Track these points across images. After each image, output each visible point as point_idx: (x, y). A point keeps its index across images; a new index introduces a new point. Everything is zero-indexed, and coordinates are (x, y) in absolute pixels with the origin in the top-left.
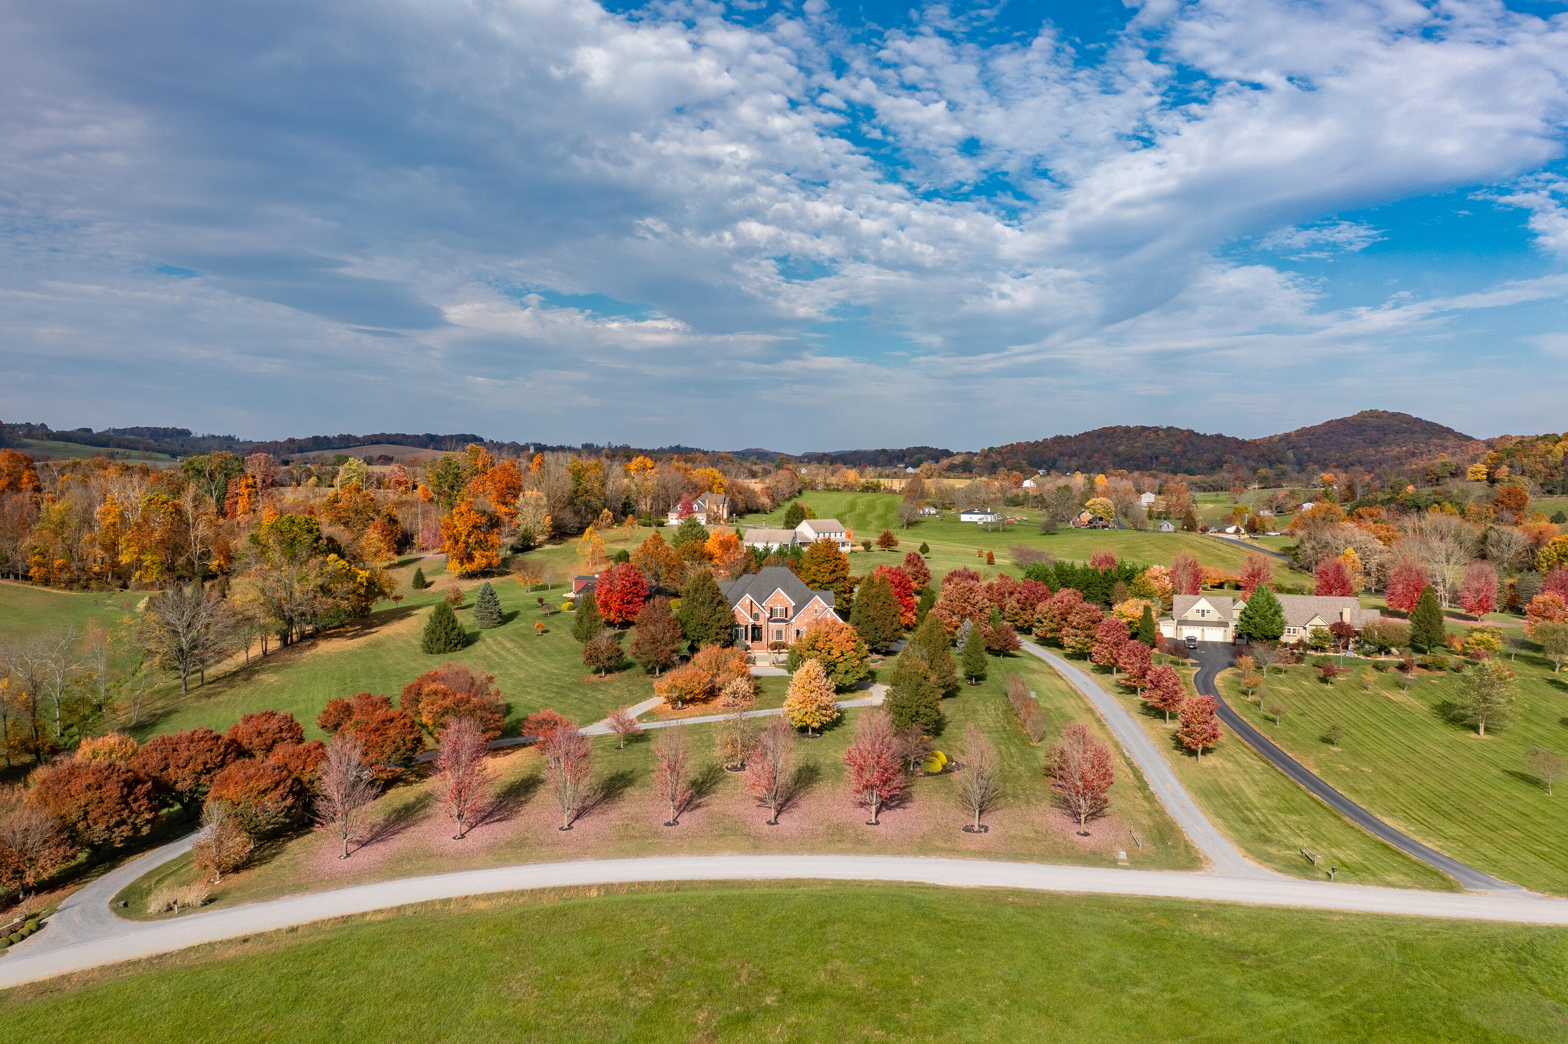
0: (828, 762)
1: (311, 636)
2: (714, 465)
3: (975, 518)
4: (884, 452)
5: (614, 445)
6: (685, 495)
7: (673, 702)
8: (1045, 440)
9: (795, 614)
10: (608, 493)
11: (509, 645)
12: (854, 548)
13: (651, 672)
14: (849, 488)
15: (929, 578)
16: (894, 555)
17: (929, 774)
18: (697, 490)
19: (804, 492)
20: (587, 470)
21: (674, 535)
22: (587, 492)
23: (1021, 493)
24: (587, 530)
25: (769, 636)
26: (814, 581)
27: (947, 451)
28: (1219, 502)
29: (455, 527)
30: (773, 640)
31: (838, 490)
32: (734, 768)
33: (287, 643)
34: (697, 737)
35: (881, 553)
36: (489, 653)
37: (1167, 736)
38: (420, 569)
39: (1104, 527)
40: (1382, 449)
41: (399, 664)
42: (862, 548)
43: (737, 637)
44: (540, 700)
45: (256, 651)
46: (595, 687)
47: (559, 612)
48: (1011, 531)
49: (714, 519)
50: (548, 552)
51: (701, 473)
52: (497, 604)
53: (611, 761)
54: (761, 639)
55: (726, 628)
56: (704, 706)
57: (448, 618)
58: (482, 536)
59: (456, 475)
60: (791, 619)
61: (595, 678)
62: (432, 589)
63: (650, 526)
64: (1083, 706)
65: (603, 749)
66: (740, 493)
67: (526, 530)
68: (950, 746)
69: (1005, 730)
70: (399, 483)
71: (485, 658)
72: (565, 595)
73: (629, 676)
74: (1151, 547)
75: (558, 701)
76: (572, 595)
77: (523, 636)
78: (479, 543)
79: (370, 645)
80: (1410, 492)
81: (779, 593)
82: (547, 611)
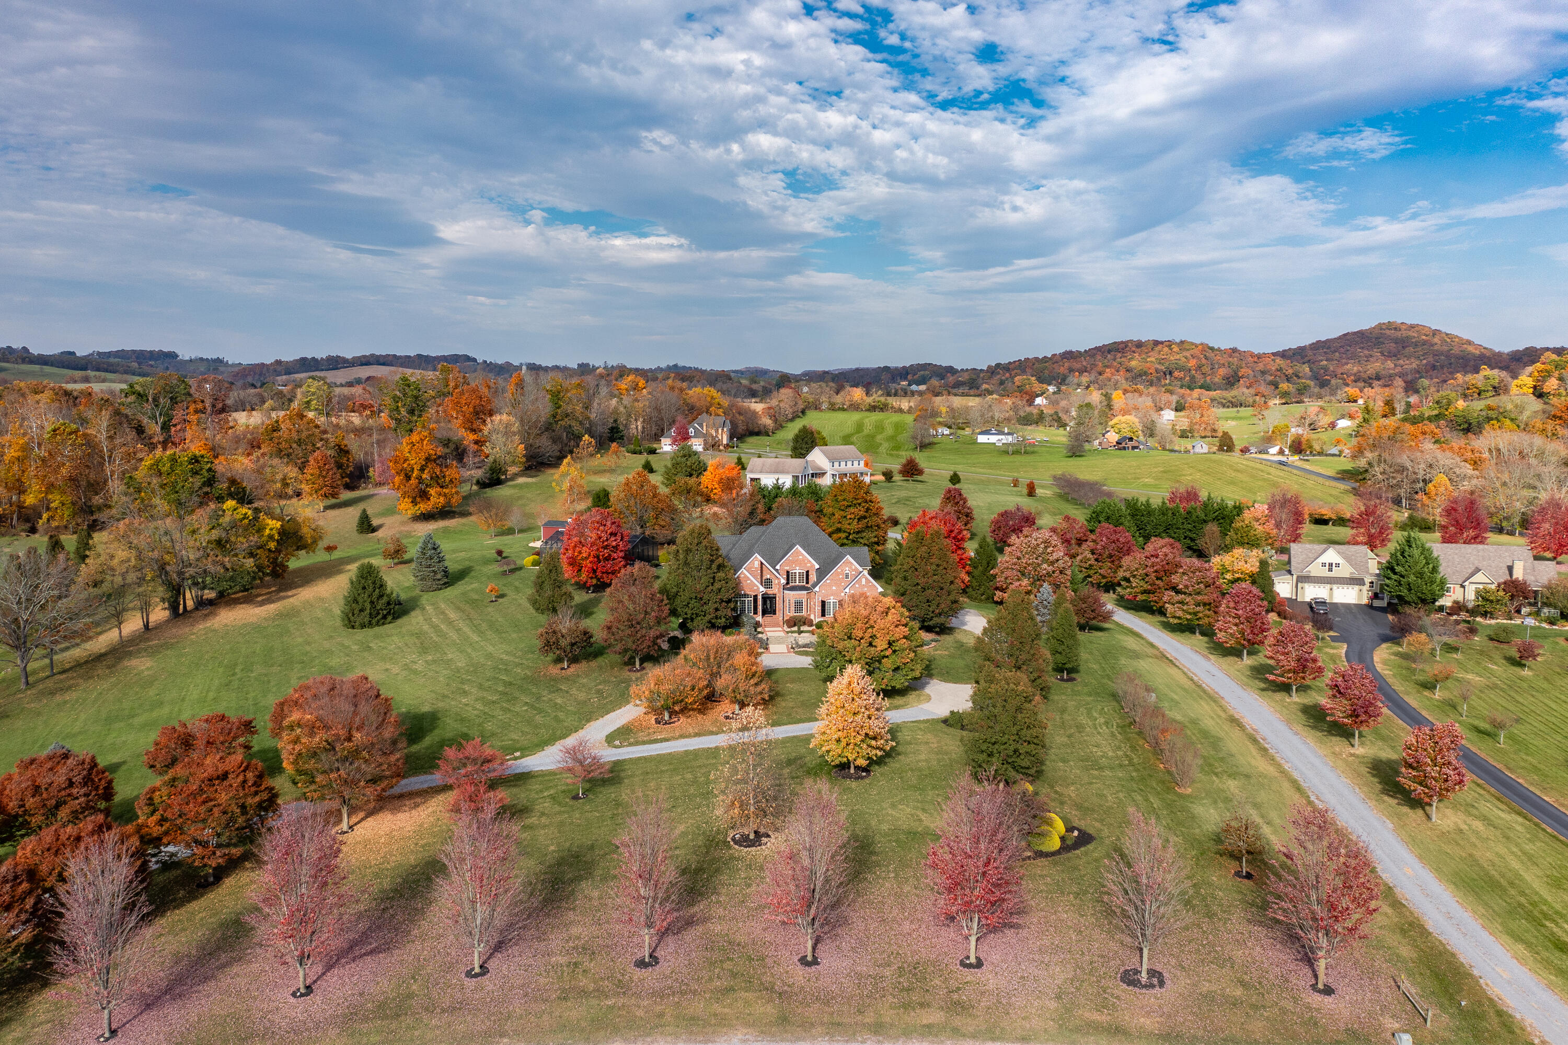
0: (885, 827)
1: (211, 602)
2: (712, 384)
3: (993, 439)
4: (886, 369)
5: (610, 364)
6: (680, 418)
7: (657, 711)
8: (1054, 355)
9: (819, 581)
10: (593, 416)
11: (452, 615)
12: (873, 478)
13: (630, 663)
14: (855, 407)
15: (972, 519)
16: (920, 486)
17: (1041, 854)
18: (693, 411)
19: (808, 412)
20: (567, 391)
21: (666, 466)
22: (567, 415)
23: (1035, 411)
24: (565, 461)
25: (787, 609)
26: (839, 530)
27: (951, 367)
28: (1241, 418)
29: (406, 460)
30: (791, 613)
31: (844, 410)
32: (745, 841)
33: (177, 613)
34: (689, 776)
35: (905, 484)
36: (426, 627)
37: (1364, 770)
38: (364, 511)
39: (1134, 448)
40: (1401, 362)
41: (309, 643)
42: (882, 478)
43: (743, 611)
44: (479, 706)
45: (133, 624)
46: (553, 684)
47: (520, 569)
48: (1033, 452)
49: (713, 445)
50: (521, 486)
51: (697, 393)
52: (441, 560)
53: (562, 824)
54: (774, 612)
55: (729, 601)
56: (700, 717)
57: (374, 583)
58: (438, 471)
59: (416, 397)
60: (815, 586)
61: (554, 670)
62: (380, 534)
63: (641, 453)
64: (1223, 715)
65: (553, 797)
66: (740, 414)
67: (495, 461)
68: (1061, 795)
69: (1131, 763)
70: (364, 407)
71: (419, 635)
72: (531, 545)
73: (600, 667)
74: (1191, 471)
75: (502, 709)
76: (538, 544)
77: (473, 603)
78: (435, 479)
79: (281, 615)
80: (1460, 408)
81: (798, 552)
82: (505, 568)
